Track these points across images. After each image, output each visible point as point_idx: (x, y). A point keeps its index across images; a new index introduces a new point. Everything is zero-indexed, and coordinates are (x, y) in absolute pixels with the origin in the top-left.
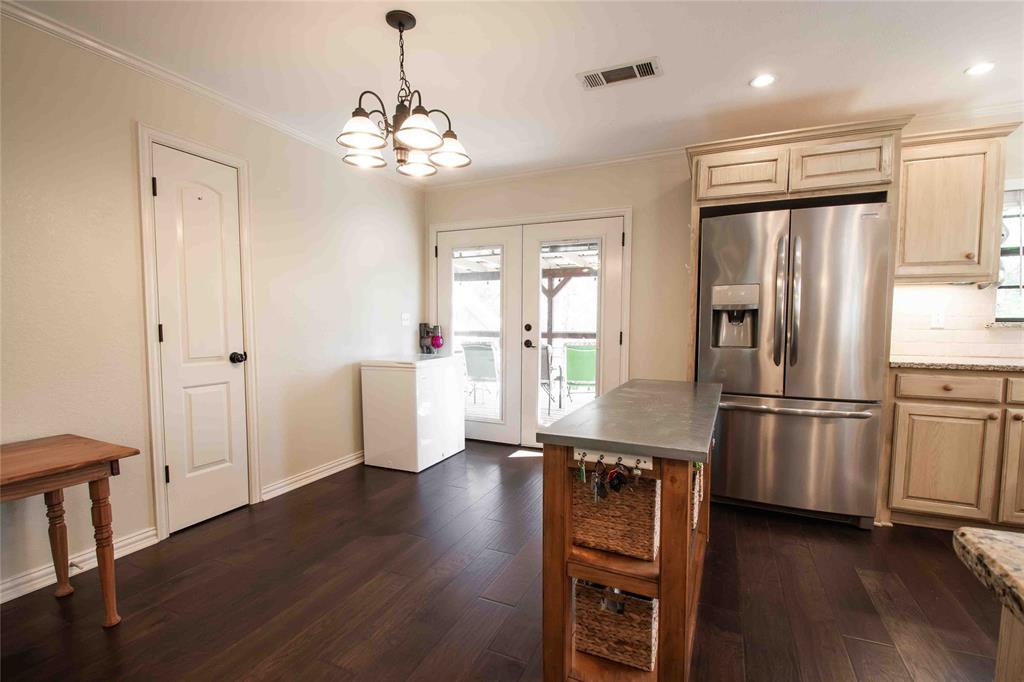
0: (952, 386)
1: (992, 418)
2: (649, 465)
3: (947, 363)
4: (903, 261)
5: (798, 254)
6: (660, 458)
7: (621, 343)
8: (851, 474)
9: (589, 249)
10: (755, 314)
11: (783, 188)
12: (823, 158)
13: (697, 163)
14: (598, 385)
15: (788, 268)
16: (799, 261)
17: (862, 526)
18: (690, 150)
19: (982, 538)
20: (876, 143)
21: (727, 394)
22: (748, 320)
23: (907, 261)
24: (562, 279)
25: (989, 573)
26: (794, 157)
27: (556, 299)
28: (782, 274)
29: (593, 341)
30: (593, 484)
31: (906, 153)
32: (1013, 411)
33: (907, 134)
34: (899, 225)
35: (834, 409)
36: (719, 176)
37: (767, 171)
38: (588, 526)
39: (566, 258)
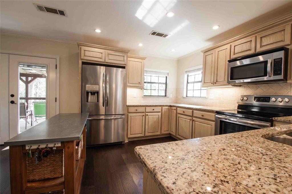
0: (137, 109)
1: (143, 115)
2: (60, 145)
3: (136, 105)
4: (129, 83)
5: (108, 78)
6: (64, 142)
7: (56, 101)
8: (120, 131)
9: (42, 68)
10: (98, 93)
11: (104, 61)
12: (113, 56)
13: (81, 48)
14: (47, 116)
15: (105, 82)
16: (108, 80)
17: (123, 144)
18: (78, 44)
19: (139, 149)
20: (123, 55)
21: (90, 116)
22: (96, 95)
23: (129, 82)
24: (32, 78)
25: (140, 158)
26: (106, 53)
27: (29, 85)
28: (104, 83)
29: (45, 101)
30: (35, 157)
31: (129, 59)
32: (147, 114)
33: (129, 54)
34: (128, 74)
35: (117, 117)
36: (87, 53)
37: (100, 55)
38: (35, 173)
39: (34, 71)
